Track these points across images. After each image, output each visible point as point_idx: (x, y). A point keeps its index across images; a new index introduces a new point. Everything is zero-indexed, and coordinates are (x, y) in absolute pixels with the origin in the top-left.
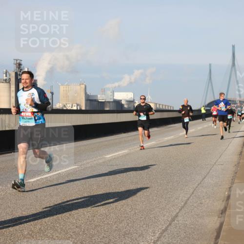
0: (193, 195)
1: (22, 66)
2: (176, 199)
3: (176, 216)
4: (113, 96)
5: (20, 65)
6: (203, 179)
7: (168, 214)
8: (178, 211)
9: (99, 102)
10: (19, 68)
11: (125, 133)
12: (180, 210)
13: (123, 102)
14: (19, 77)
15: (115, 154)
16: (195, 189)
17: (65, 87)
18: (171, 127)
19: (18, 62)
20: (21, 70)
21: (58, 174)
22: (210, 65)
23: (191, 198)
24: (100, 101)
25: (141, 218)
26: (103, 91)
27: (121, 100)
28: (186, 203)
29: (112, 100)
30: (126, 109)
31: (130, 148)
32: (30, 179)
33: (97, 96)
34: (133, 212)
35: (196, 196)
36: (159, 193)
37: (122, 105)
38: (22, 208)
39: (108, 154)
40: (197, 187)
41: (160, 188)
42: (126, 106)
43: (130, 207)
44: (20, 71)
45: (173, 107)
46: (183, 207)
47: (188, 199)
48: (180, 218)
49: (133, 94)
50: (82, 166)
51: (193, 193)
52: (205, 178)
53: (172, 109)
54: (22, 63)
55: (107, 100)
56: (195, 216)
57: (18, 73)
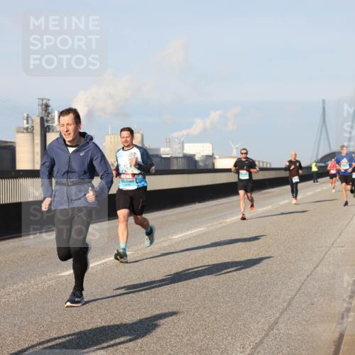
0: (300, 292)
1: (50, 109)
2: (276, 297)
3: (276, 323)
4: (183, 149)
5: (47, 106)
6: (315, 268)
7: (263, 320)
8: (278, 315)
9: (162, 158)
10: (46, 111)
11: (200, 202)
12: (282, 313)
13: (197, 158)
14: (46, 124)
15: (186, 234)
16: (303, 283)
17: (112, 137)
18: (269, 193)
19: (44, 102)
20: (49, 113)
21: (103, 264)
22: (324, 101)
23: (298, 296)
24: (163, 156)
25: (224, 326)
26: (168, 142)
27: (194, 155)
28: (289, 304)
29: (181, 155)
30: (201, 168)
31: (209, 225)
32: (64, 271)
33: (159, 150)
34: (212, 318)
35: (304, 293)
36: (250, 289)
37: (196, 162)
38: (51, 313)
39: (175, 233)
40: (305, 281)
41: (252, 282)
42: (201, 164)
43: (208, 311)
44: (48, 116)
45: (270, 164)
46: (285, 310)
47: (293, 298)
48: (281, 326)
49: (211, 146)
50: (139, 252)
51: (300, 289)
52: (317, 266)
53: (269, 166)
54: (50, 103)
55: (174, 156)
56: (304, 323)
57: (45, 118)
